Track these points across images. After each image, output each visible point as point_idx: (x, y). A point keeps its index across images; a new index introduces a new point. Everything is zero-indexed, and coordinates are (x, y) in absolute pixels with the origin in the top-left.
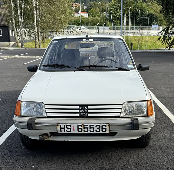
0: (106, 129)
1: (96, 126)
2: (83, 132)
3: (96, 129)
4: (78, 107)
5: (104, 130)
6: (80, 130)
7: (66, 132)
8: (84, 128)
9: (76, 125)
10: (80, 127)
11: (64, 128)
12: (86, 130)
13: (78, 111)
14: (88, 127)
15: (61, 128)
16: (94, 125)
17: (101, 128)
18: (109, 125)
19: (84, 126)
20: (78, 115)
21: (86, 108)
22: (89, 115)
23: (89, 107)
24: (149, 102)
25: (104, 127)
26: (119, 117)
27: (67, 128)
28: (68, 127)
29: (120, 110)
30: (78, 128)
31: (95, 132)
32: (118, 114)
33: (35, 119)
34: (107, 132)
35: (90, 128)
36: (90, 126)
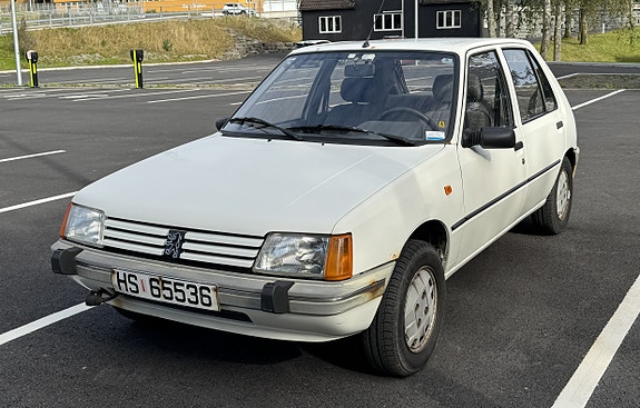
0: (209, 297)
1: (188, 286)
2: (161, 299)
3: (188, 292)
4: (165, 232)
5: (206, 300)
6: (156, 292)
7: (130, 293)
8: (164, 288)
9: (146, 279)
10: (154, 284)
11: (124, 282)
12: (167, 293)
13: (162, 242)
14: (172, 287)
15: (119, 281)
16: (182, 285)
17: (198, 294)
18: (216, 290)
19: (164, 282)
20: (160, 252)
21: (180, 237)
22: (184, 256)
23: (188, 235)
24: (341, 241)
25: (205, 292)
26: (249, 271)
27: (130, 282)
28: (132, 279)
29: (254, 253)
30: (152, 287)
31: (187, 304)
32: (249, 264)
33: (82, 249)
34: (215, 307)
35: (176, 290)
36: (175, 284)
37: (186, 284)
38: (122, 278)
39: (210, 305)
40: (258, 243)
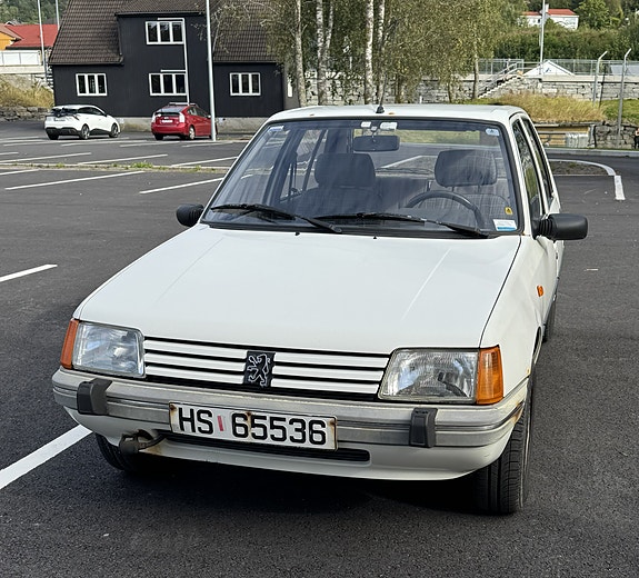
0: (323, 434)
1: (292, 422)
2: (249, 439)
3: (291, 431)
4: (243, 354)
5: (317, 438)
6: (240, 430)
7: (198, 434)
8: (254, 425)
9: (227, 415)
10: (239, 420)
11: (191, 420)
12: (259, 432)
13: (241, 367)
14: (267, 423)
15: (182, 419)
16: (284, 420)
17: (307, 431)
18: (333, 424)
19: (254, 417)
20: (239, 380)
21: (268, 360)
22: (275, 383)
23: (278, 357)
24: (488, 357)
25: (317, 427)
26: (373, 398)
27: (200, 420)
28: (204, 416)
29: (377, 376)
30: (235, 425)
31: (288, 443)
32: (372, 389)
33: (111, 382)
34: (329, 445)
35: (273, 427)
36: (272, 419)
37: (288, 418)
38: (186, 414)
39: (323, 442)
40: (382, 362)
